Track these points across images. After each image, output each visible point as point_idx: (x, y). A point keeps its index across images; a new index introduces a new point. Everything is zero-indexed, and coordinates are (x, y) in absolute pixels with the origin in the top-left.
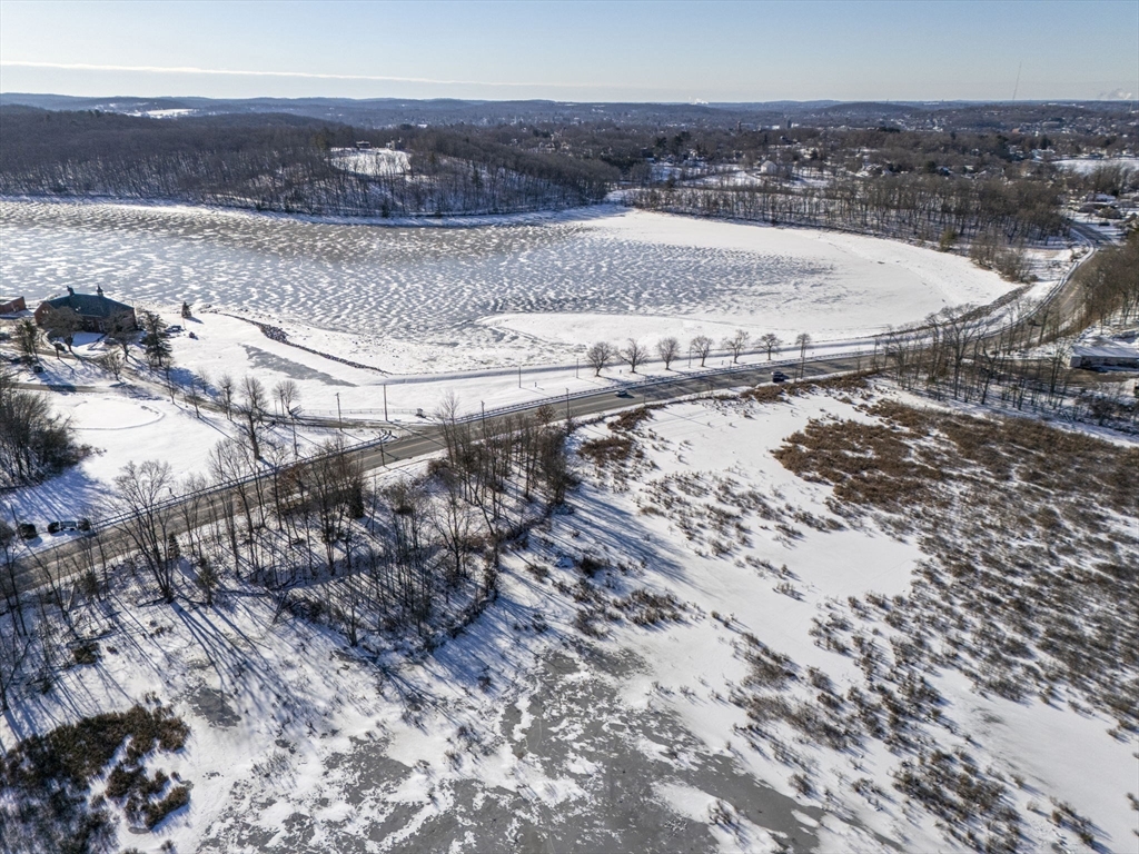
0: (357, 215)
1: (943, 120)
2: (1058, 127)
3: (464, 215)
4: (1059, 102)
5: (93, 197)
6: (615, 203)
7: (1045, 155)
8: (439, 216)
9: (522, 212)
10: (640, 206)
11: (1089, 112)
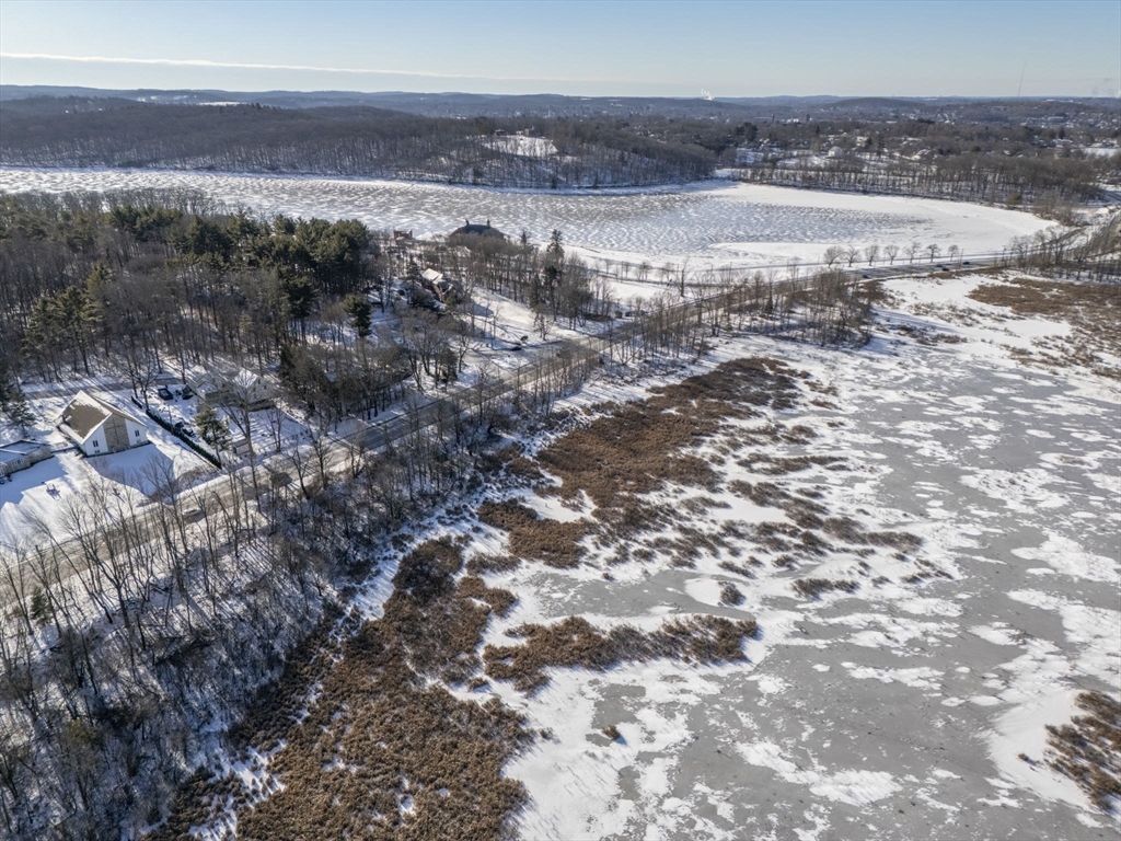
0: (531, 187)
1: (953, 114)
2: (1062, 121)
3: (614, 187)
4: (1056, 98)
5: (303, 174)
6: (723, 179)
7: (1064, 144)
8: (595, 188)
9: (656, 185)
10: (746, 181)
11: (1089, 108)
